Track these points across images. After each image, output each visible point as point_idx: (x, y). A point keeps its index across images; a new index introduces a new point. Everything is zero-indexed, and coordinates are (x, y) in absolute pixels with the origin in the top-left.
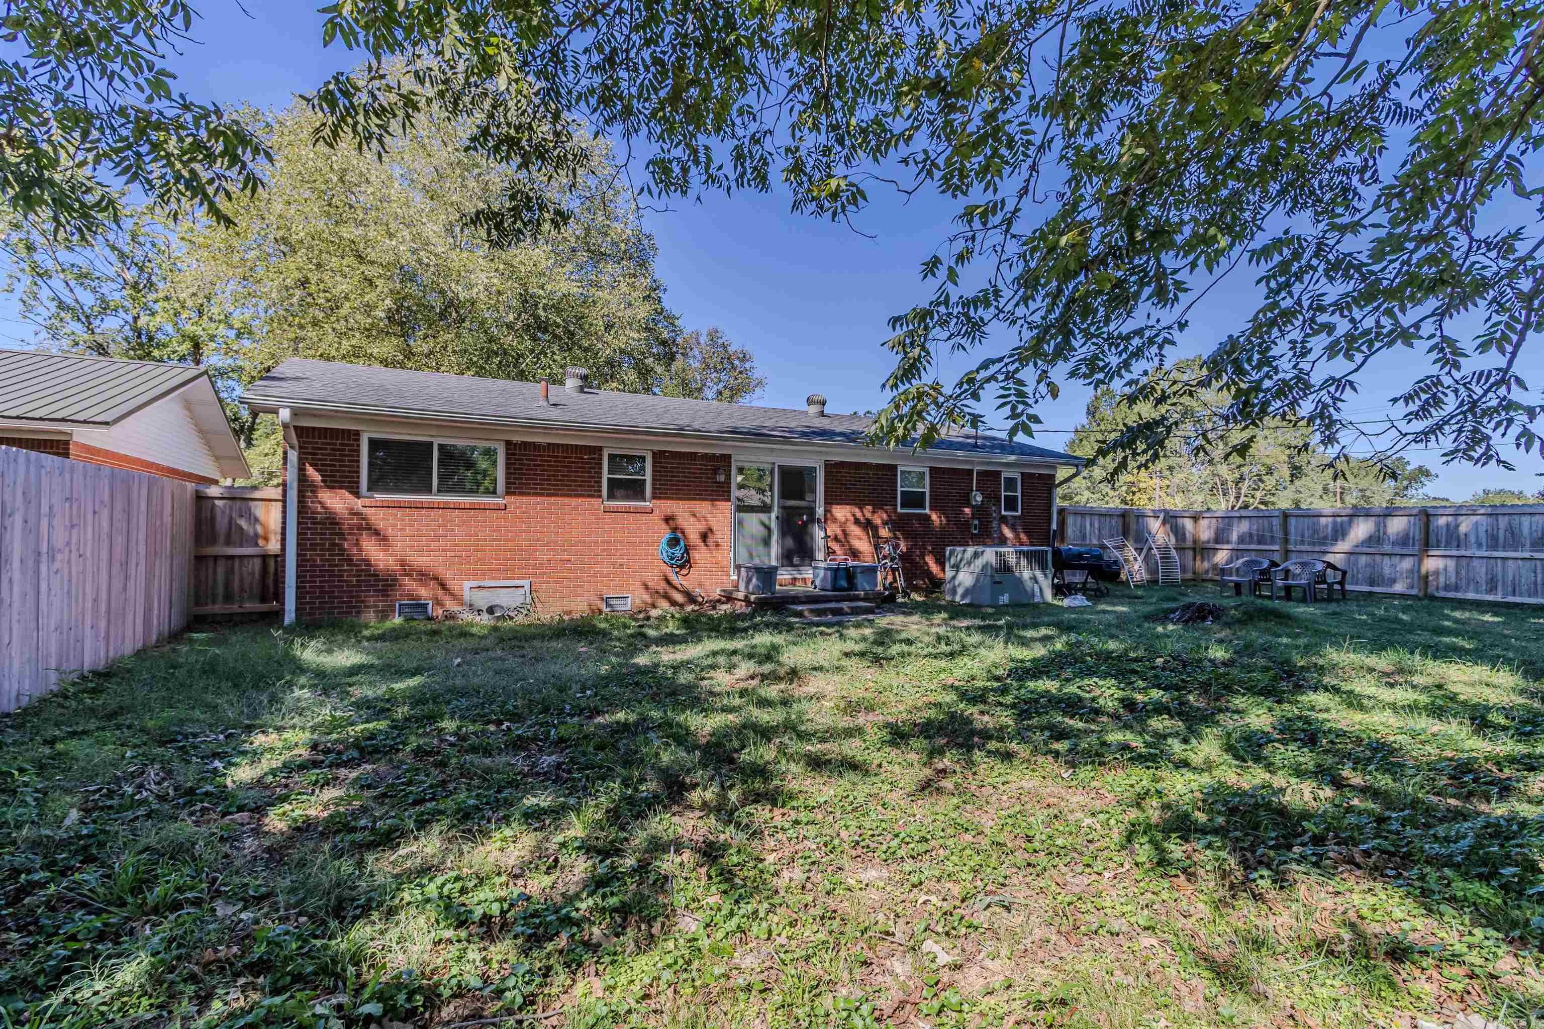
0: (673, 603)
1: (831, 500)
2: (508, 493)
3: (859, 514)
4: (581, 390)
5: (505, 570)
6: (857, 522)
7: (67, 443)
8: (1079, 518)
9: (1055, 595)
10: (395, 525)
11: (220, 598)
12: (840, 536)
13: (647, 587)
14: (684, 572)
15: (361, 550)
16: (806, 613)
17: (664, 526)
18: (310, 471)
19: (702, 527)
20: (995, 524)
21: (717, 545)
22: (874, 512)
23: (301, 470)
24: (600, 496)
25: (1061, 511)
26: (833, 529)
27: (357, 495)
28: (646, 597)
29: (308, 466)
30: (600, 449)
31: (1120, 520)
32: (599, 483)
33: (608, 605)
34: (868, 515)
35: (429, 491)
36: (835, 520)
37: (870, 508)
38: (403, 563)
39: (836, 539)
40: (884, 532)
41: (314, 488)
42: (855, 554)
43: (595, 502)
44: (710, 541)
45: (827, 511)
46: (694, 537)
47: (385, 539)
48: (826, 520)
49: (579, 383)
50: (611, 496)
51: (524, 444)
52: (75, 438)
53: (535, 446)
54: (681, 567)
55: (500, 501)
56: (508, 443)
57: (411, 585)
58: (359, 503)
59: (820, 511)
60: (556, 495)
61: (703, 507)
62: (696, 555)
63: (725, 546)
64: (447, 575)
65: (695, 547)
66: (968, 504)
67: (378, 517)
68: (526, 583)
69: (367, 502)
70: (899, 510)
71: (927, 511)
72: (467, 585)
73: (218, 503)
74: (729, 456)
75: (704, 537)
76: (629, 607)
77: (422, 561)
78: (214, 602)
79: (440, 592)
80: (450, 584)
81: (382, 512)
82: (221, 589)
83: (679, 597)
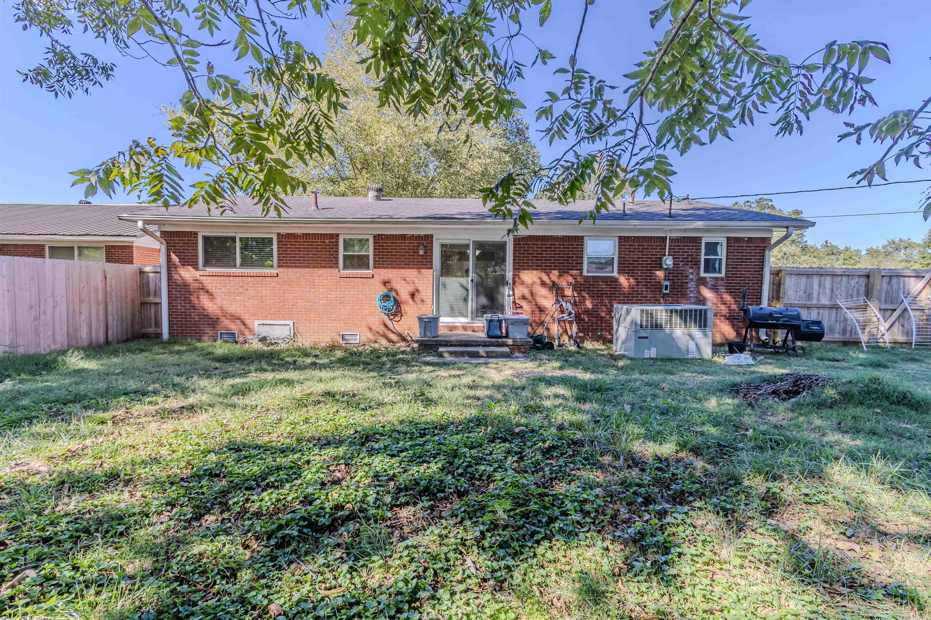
0: (390, 341)
1: (518, 267)
2: (279, 266)
3: (545, 278)
4: (378, 198)
5: (278, 315)
6: (543, 284)
7: (132, 247)
8: (804, 279)
9: (714, 352)
10: (216, 287)
11: (153, 324)
12: (528, 295)
13: (370, 329)
14: (397, 319)
15: (199, 300)
16: (446, 355)
17: (383, 287)
18: (174, 257)
19: (411, 288)
20: (692, 285)
21: (422, 301)
22: (560, 276)
23: (169, 256)
24: (337, 267)
25: (777, 273)
26: (520, 291)
27: (197, 268)
28: (370, 335)
29: (172, 254)
30: (337, 235)
31: (863, 281)
32: (337, 258)
33: (343, 339)
34: (554, 278)
35: (235, 266)
36: (523, 283)
37: (556, 272)
38: (222, 309)
39: (524, 298)
40: (569, 292)
41: (176, 267)
42: (541, 310)
43: (334, 271)
44: (418, 297)
45: (514, 276)
46: (404, 295)
47: (212, 295)
48: (514, 283)
49: (376, 194)
50: (345, 267)
51: (288, 234)
52: (135, 244)
53: (293, 235)
54: (395, 315)
55: (274, 271)
56: (279, 234)
57: (226, 323)
58: (197, 274)
59: (509, 275)
60: (309, 267)
61: (411, 273)
62: (405, 308)
63: (429, 301)
64: (245, 317)
65: (405, 303)
66: (660, 268)
67: (208, 282)
68: (291, 323)
69: (201, 273)
70: (585, 273)
71: (615, 274)
72: (257, 322)
73: (151, 275)
74: (432, 236)
75: (413, 295)
76: (358, 342)
77: (233, 308)
78: (151, 327)
79: (242, 327)
80: (247, 322)
81: (209, 278)
82: (153, 320)
83: (394, 337)
